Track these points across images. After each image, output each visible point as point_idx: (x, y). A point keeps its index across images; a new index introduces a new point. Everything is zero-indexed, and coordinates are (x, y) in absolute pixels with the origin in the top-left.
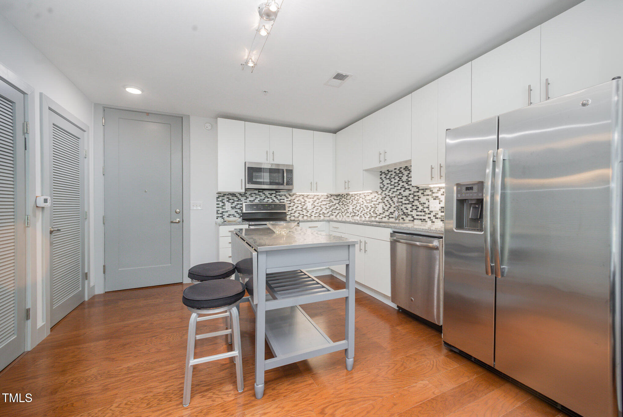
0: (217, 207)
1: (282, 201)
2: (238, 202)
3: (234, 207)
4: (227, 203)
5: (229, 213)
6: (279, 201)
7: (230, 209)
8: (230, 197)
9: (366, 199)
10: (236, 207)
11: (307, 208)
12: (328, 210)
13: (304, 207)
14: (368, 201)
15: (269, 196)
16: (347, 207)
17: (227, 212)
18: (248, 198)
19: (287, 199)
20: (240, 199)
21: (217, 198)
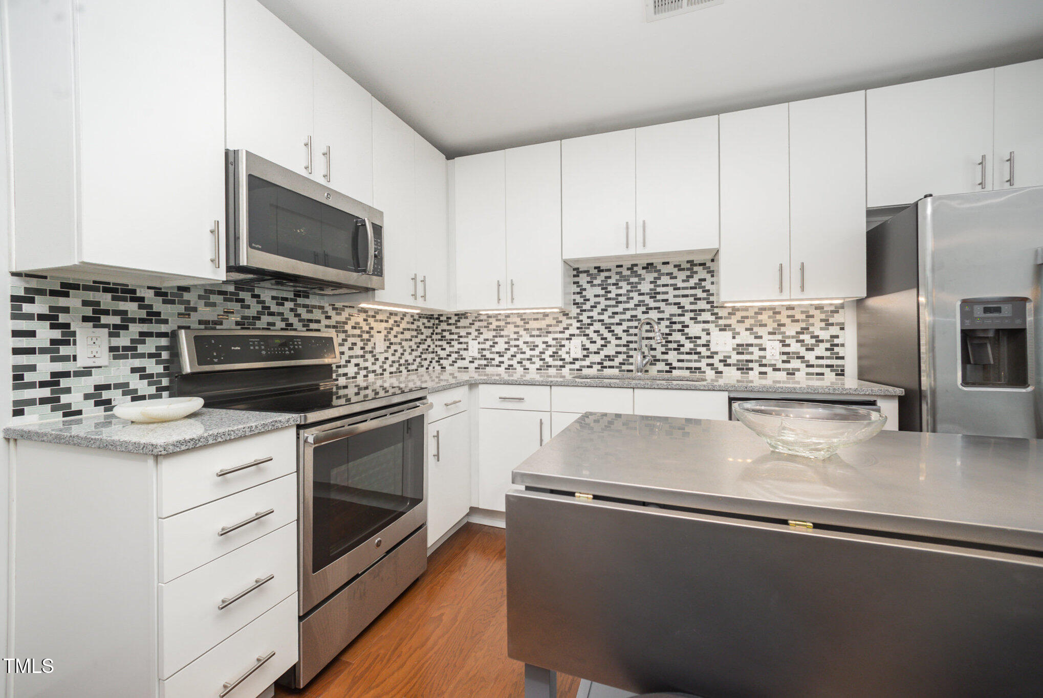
0: (16, 351)
1: (313, 326)
2: (145, 328)
3: (125, 348)
4: (83, 332)
5: (97, 378)
6: (304, 326)
7: (104, 358)
8: (106, 300)
9: (528, 326)
10: (135, 349)
11: (375, 348)
12: (415, 353)
13: (368, 348)
14: (535, 333)
15: (274, 308)
16: (457, 346)
17: (86, 372)
18: (195, 309)
19: (328, 322)
20: (159, 314)
21: (14, 298)
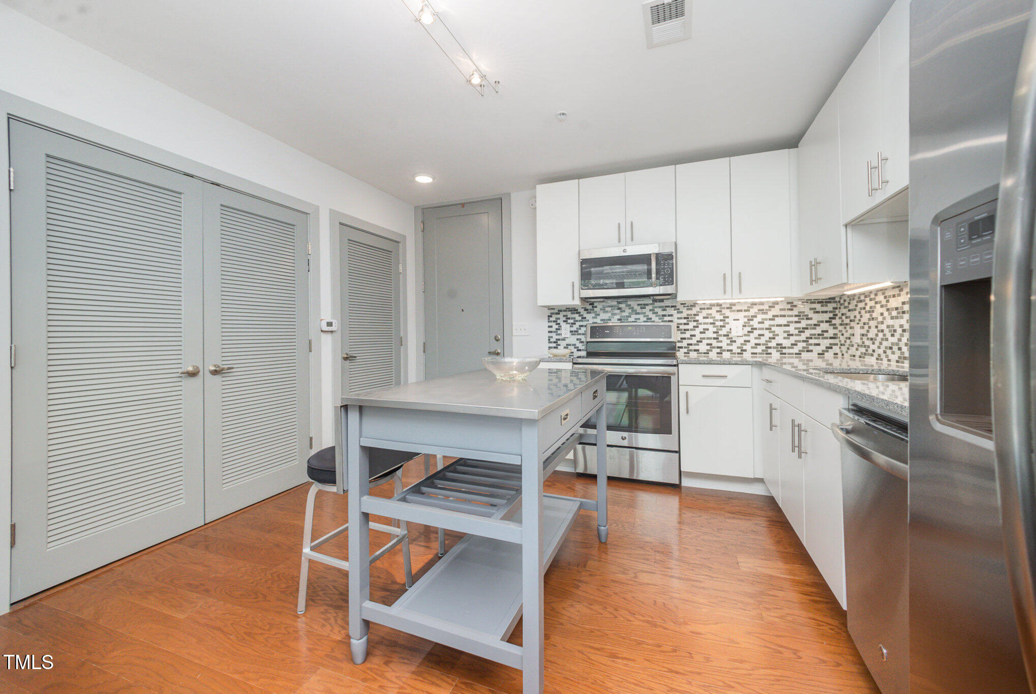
0: (549, 332)
1: (666, 318)
2: (581, 323)
3: (575, 331)
4: (563, 325)
5: (567, 341)
6: (659, 319)
7: (569, 335)
8: (569, 314)
9: (890, 306)
10: (578, 331)
14: (894, 313)
15: (639, 310)
16: (850, 331)
17: (564, 339)
18: (599, 315)
19: (680, 315)
20: (585, 318)
21: (549, 316)
